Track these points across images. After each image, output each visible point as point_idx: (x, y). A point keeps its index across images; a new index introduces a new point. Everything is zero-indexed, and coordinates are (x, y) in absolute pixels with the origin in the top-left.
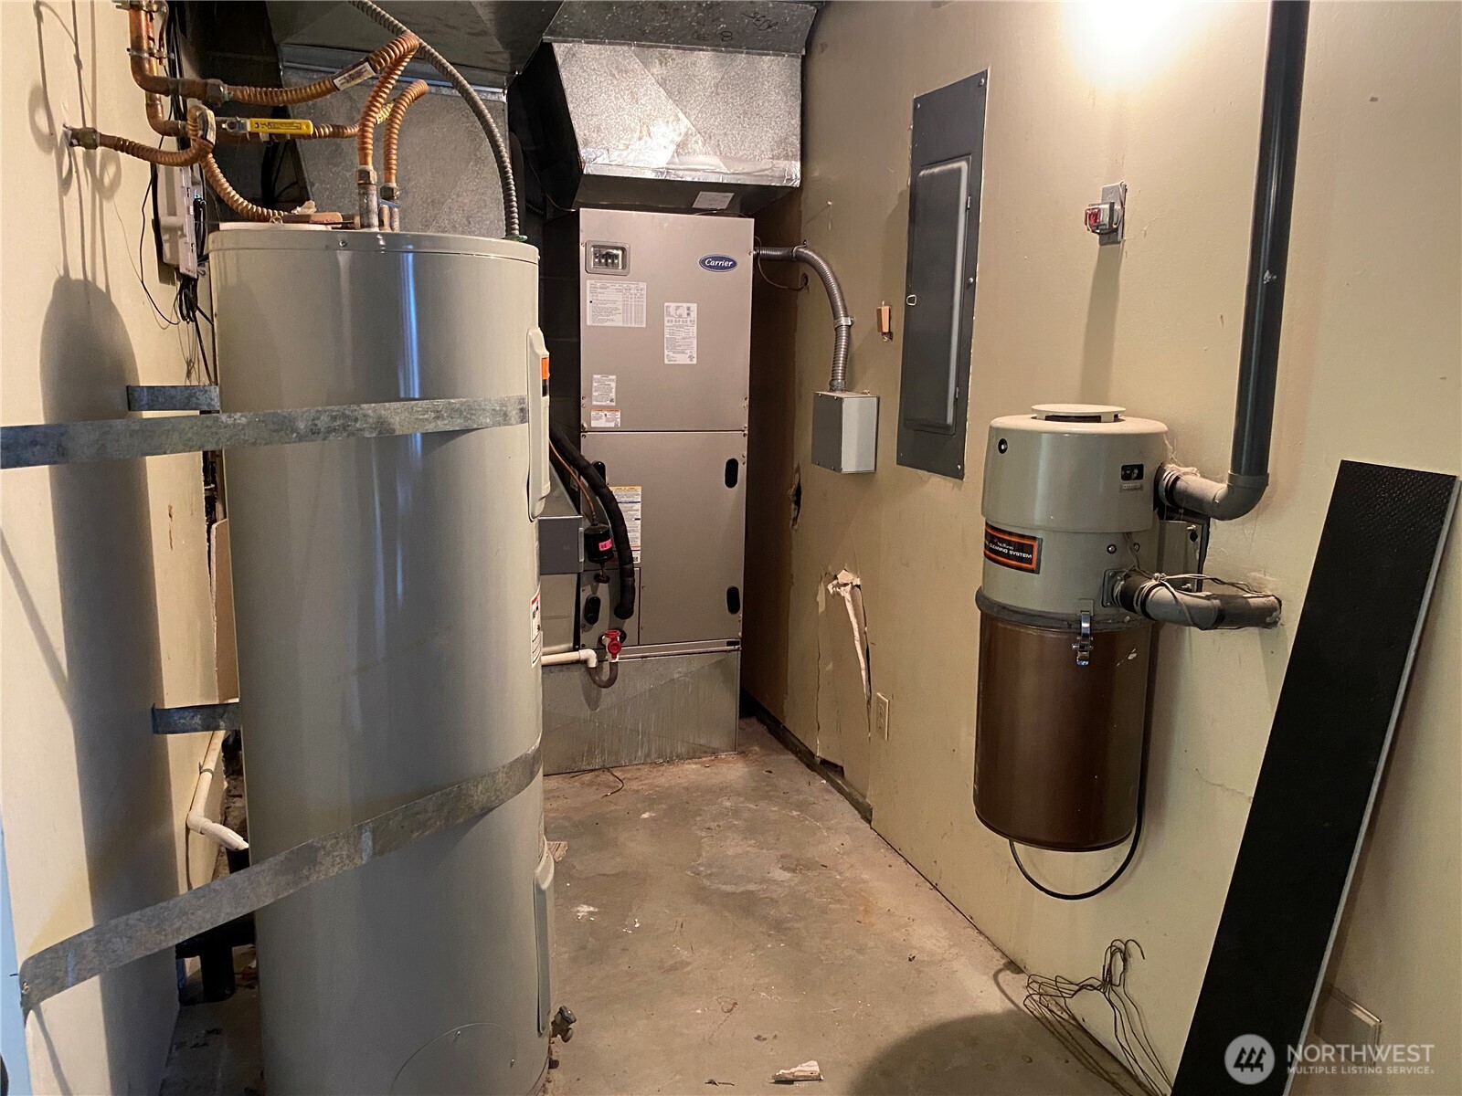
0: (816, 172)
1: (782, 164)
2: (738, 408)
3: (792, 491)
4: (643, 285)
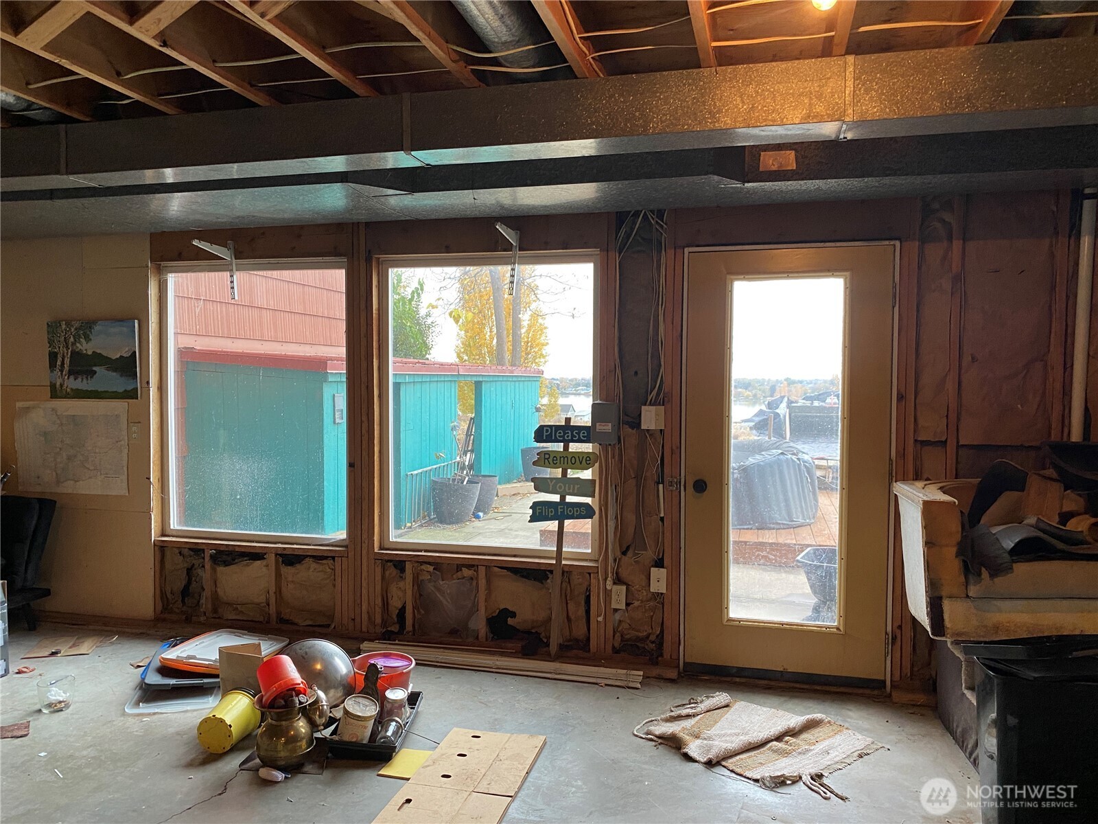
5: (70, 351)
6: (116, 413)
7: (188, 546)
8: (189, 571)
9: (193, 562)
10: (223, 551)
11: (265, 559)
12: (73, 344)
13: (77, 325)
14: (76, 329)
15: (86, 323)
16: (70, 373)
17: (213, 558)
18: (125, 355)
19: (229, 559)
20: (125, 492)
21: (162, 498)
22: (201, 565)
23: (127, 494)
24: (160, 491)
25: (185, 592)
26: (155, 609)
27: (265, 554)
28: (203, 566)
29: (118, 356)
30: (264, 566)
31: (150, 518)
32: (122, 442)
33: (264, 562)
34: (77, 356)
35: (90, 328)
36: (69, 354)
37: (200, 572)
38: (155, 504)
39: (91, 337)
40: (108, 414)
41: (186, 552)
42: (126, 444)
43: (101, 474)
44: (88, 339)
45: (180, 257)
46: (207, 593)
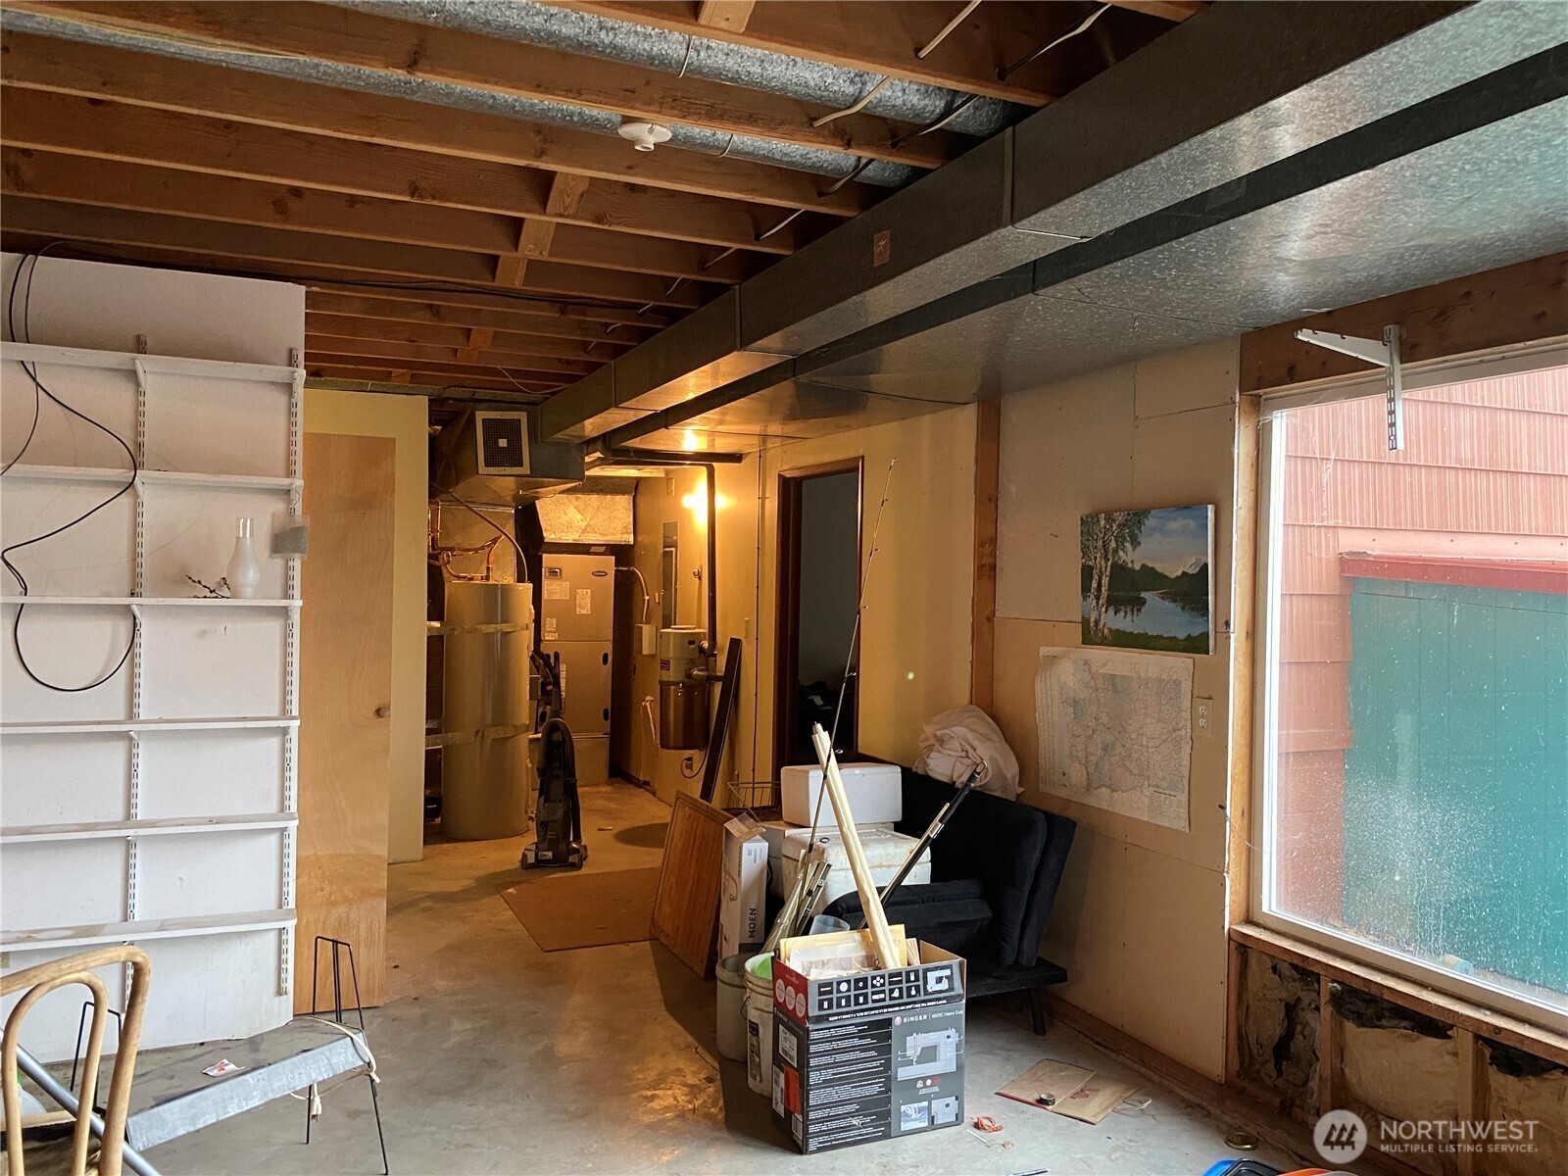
0: (640, 539)
1: (625, 536)
2: (609, 632)
3: (632, 668)
4: (568, 583)
5: (1109, 563)
6: (1175, 677)
7: (1287, 958)
8: (1291, 1009)
9: (1300, 993)
10: (1357, 990)
11: (1450, 1037)
12: (1115, 551)
13: (1120, 517)
14: (1119, 525)
15: (1134, 514)
16: (1110, 602)
17: (1336, 1000)
18: (1190, 572)
19: (1370, 1012)
20: (1182, 825)
21: (1249, 850)
22: (1313, 1006)
23: (1187, 831)
24: (1244, 835)
25: (1282, 1049)
26: (1227, 1064)
27: (1451, 1027)
28: (1317, 1009)
29: (1179, 573)
30: (1448, 1053)
31: (1223, 885)
32: (1183, 732)
33: (1449, 1045)
34: (1119, 571)
35: (1139, 522)
36: (1109, 568)
37: (1309, 1016)
38: (1233, 857)
39: (1141, 539)
40: (1164, 677)
41: (1285, 969)
42: (1189, 735)
43: (1149, 785)
44: (1135, 543)
45: (1292, 375)
46: (1323, 1068)
